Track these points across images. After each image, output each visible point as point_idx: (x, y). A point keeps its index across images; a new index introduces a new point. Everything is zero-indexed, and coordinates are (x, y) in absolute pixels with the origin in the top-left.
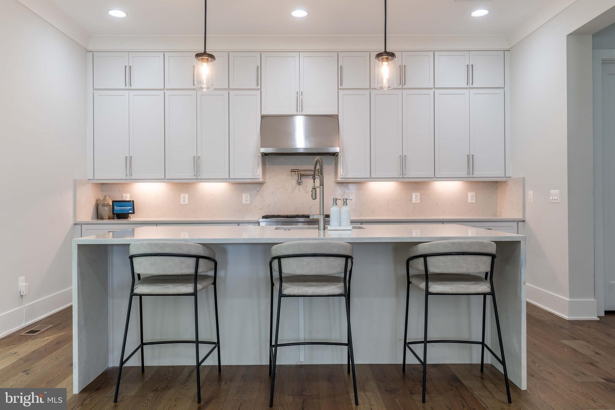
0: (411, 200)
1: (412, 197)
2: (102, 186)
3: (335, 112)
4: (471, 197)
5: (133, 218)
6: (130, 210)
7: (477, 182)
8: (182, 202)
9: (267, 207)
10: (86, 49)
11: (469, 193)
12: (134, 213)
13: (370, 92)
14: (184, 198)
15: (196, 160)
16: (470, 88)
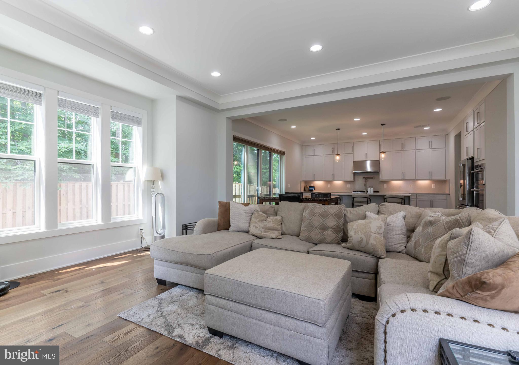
2: (306, 182)
3: (379, 159)
4: (433, 186)
7: (436, 181)
8: (328, 187)
12: (314, 190)
14: (329, 186)
15: (333, 175)
16: (430, 149)
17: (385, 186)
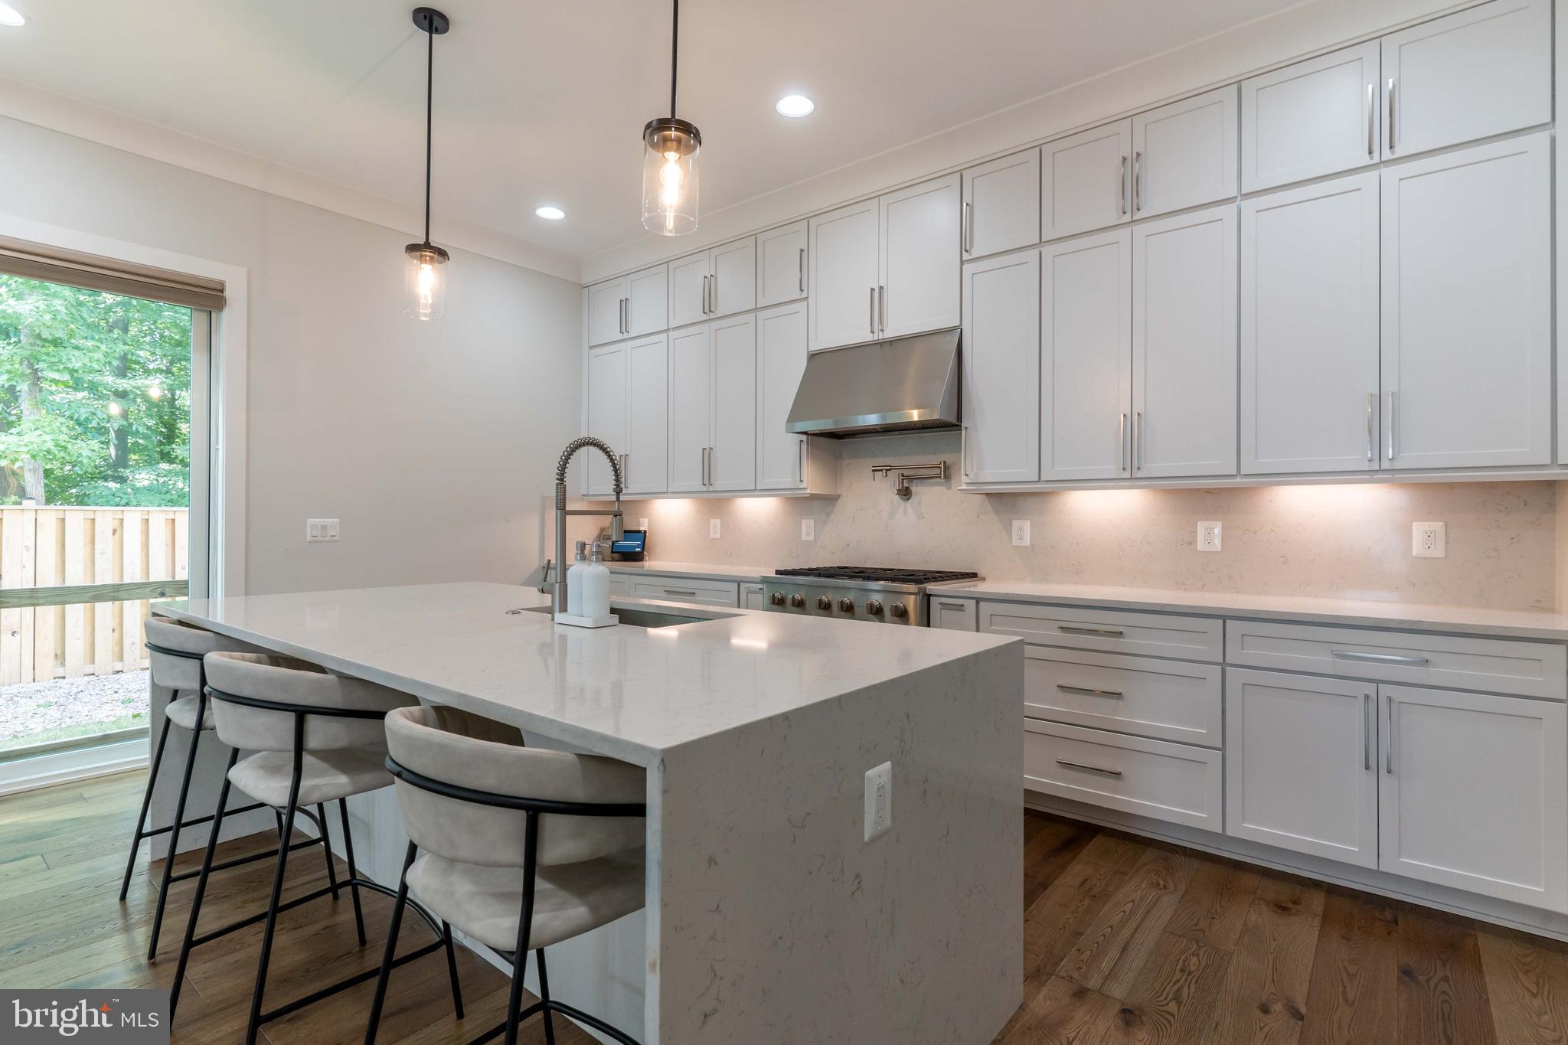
0: (1192, 542)
1: (1194, 532)
3: (953, 321)
4: (1424, 537)
5: (649, 561)
6: (638, 546)
8: (712, 535)
9: (844, 549)
10: (580, 285)
11: (1414, 524)
13: (1040, 253)
14: (715, 527)
15: (707, 454)
16: (1384, 163)
17: (1024, 530)
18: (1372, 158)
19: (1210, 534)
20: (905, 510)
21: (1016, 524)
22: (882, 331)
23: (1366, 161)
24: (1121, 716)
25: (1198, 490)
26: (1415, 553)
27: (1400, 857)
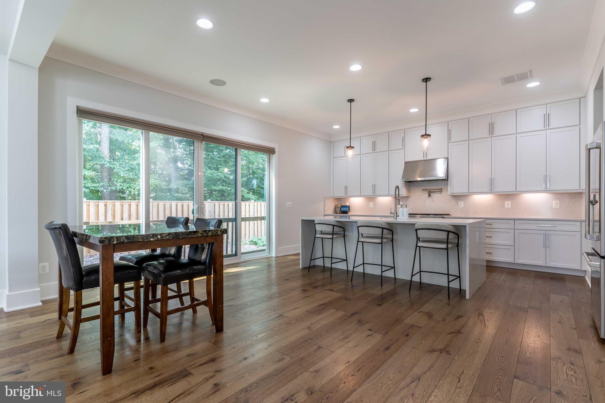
0: (504, 206)
1: (504, 204)
3: (447, 157)
4: (555, 204)
5: (349, 214)
6: (348, 210)
8: (370, 207)
9: (411, 209)
10: (329, 141)
11: (553, 201)
13: (469, 142)
14: (371, 204)
15: (374, 186)
16: (547, 129)
17: (462, 204)
18: (545, 128)
19: (508, 204)
20: (429, 199)
21: (460, 202)
22: (426, 157)
23: (543, 129)
24: (492, 241)
25: (505, 195)
26: (553, 207)
27: (550, 263)
